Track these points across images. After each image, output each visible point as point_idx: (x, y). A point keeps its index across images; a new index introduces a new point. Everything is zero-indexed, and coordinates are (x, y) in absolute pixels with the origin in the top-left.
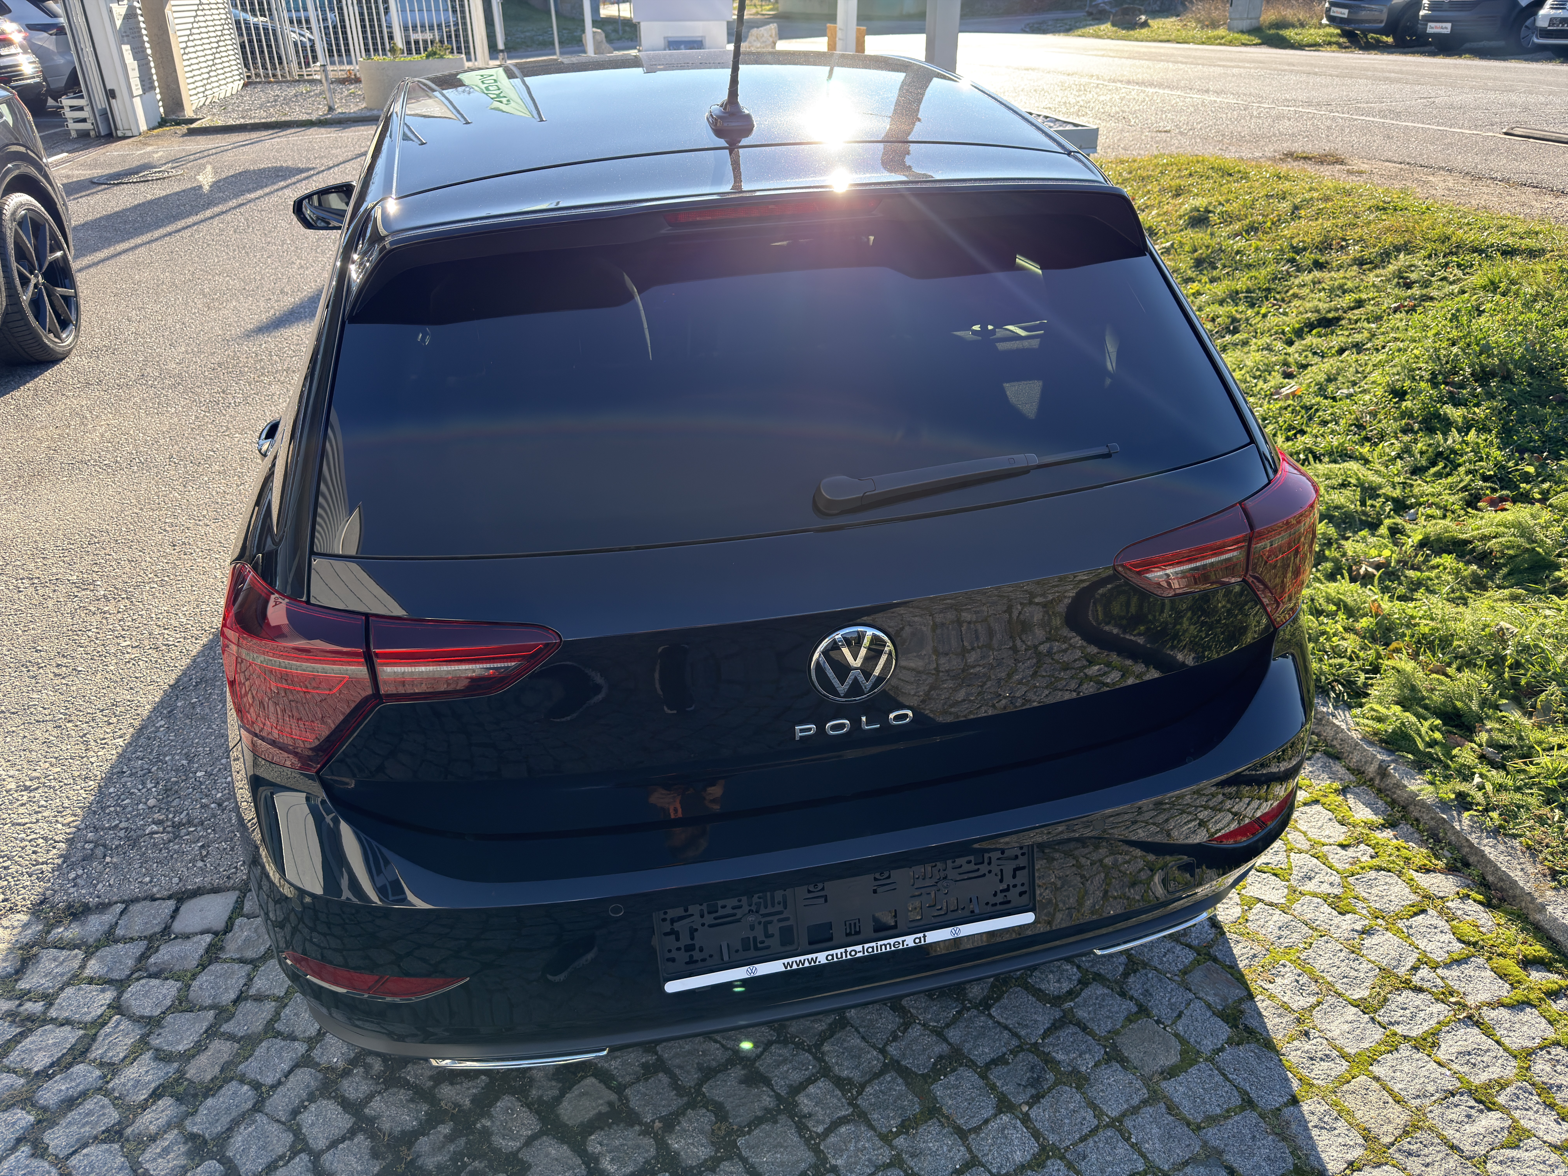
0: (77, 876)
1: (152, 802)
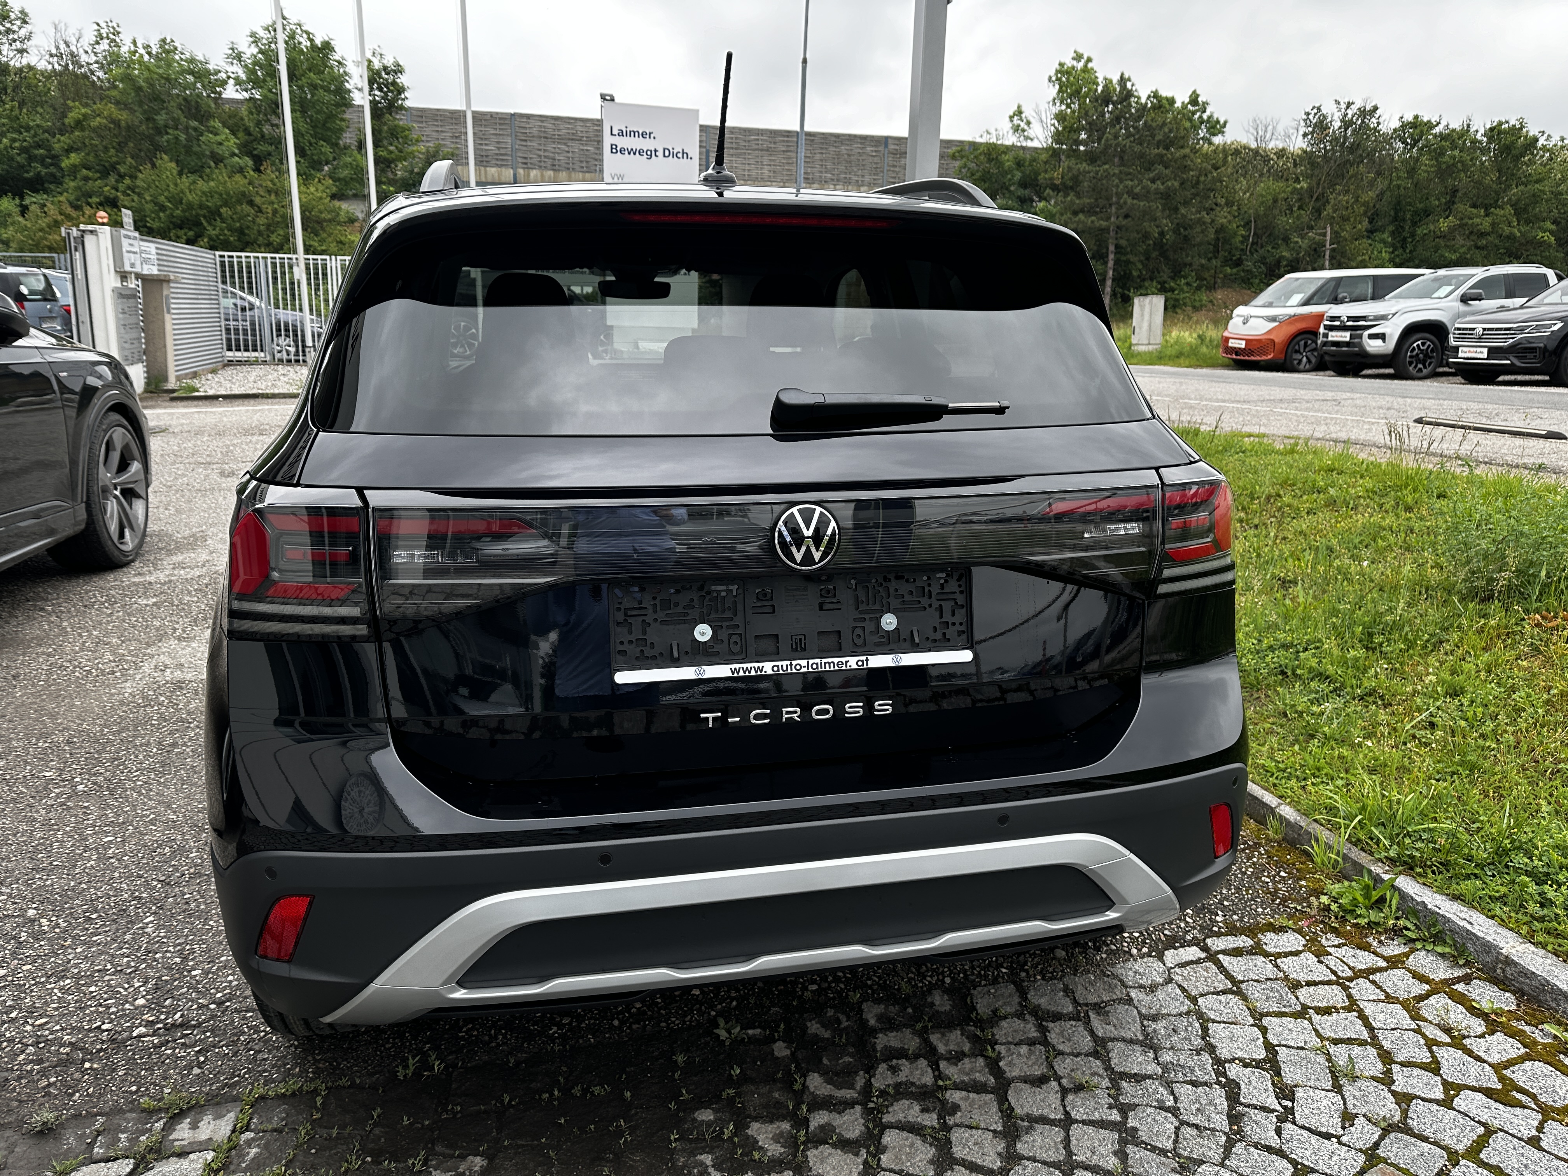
0: (50, 1085)
1: (141, 1002)
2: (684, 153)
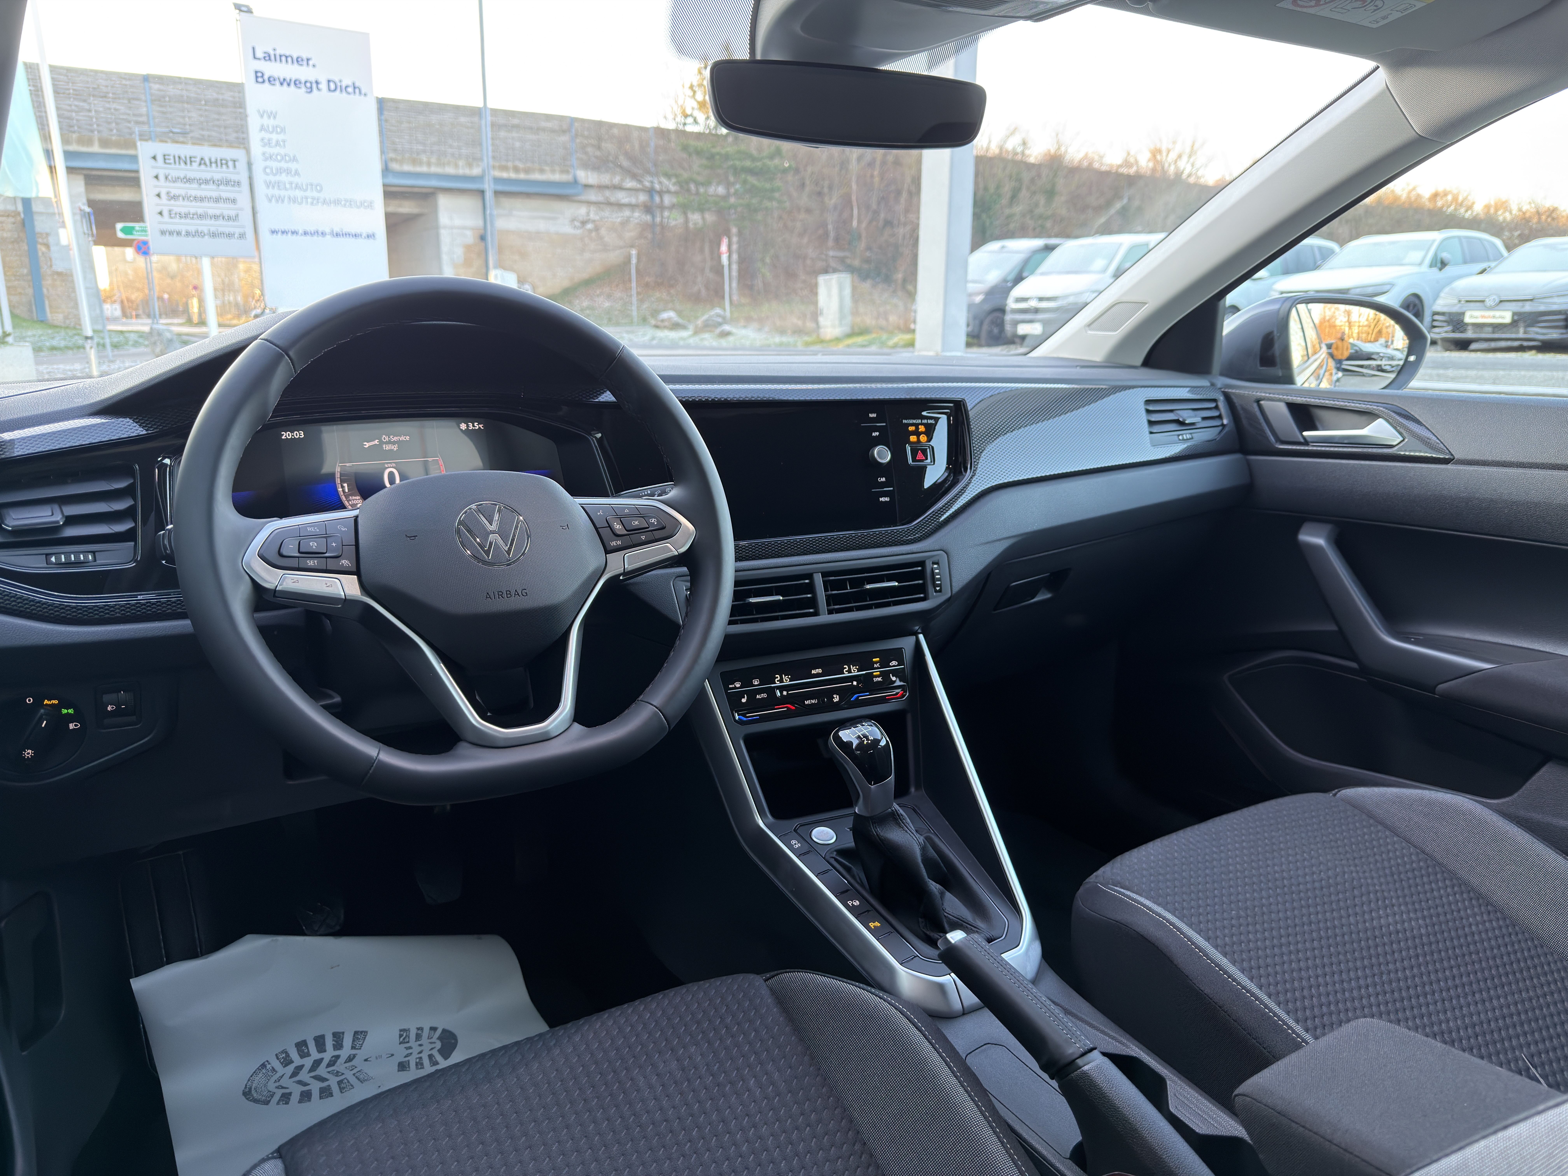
2: (355, 88)
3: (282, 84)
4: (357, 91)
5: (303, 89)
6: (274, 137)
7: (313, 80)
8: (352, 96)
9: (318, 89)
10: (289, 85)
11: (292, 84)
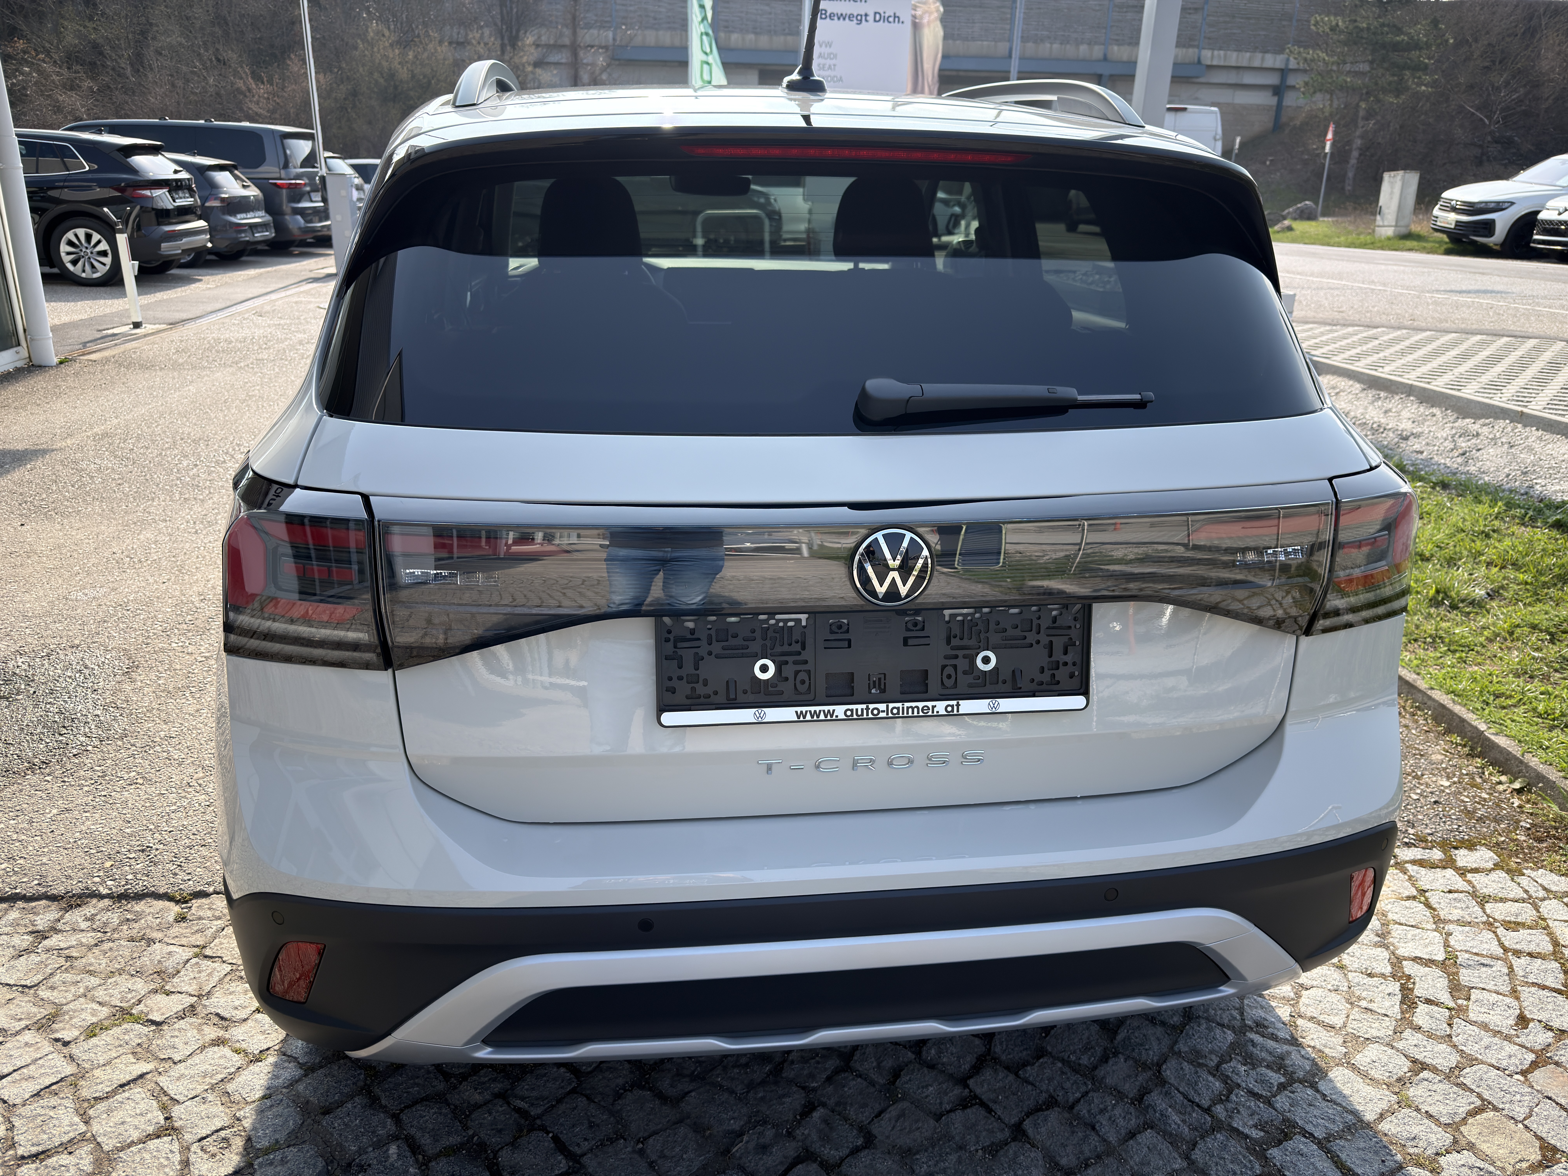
2: (895, 17)
3: (839, 19)
4: (897, 19)
5: (855, 21)
6: (829, 62)
7: (863, 13)
8: (892, 24)
9: (866, 21)
10: (844, 19)
11: (847, 19)
